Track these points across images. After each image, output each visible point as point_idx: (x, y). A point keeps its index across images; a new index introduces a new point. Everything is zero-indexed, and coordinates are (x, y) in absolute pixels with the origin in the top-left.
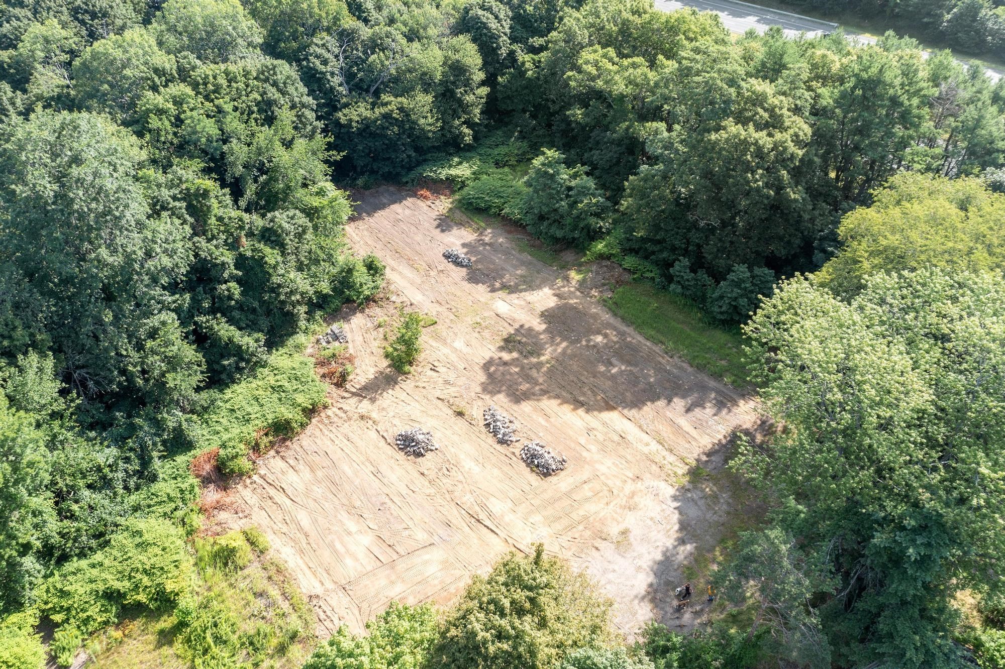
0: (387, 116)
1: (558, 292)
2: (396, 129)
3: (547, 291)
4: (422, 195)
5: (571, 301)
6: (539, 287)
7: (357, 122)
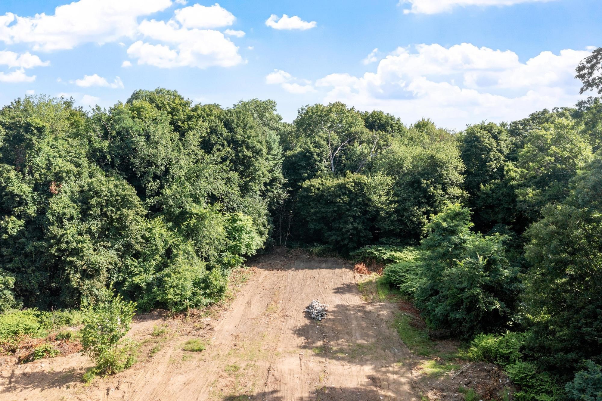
0: (341, 187)
1: (378, 375)
2: (346, 199)
3: (368, 369)
4: (358, 269)
5: (382, 392)
6: (362, 362)
7: (318, 189)
